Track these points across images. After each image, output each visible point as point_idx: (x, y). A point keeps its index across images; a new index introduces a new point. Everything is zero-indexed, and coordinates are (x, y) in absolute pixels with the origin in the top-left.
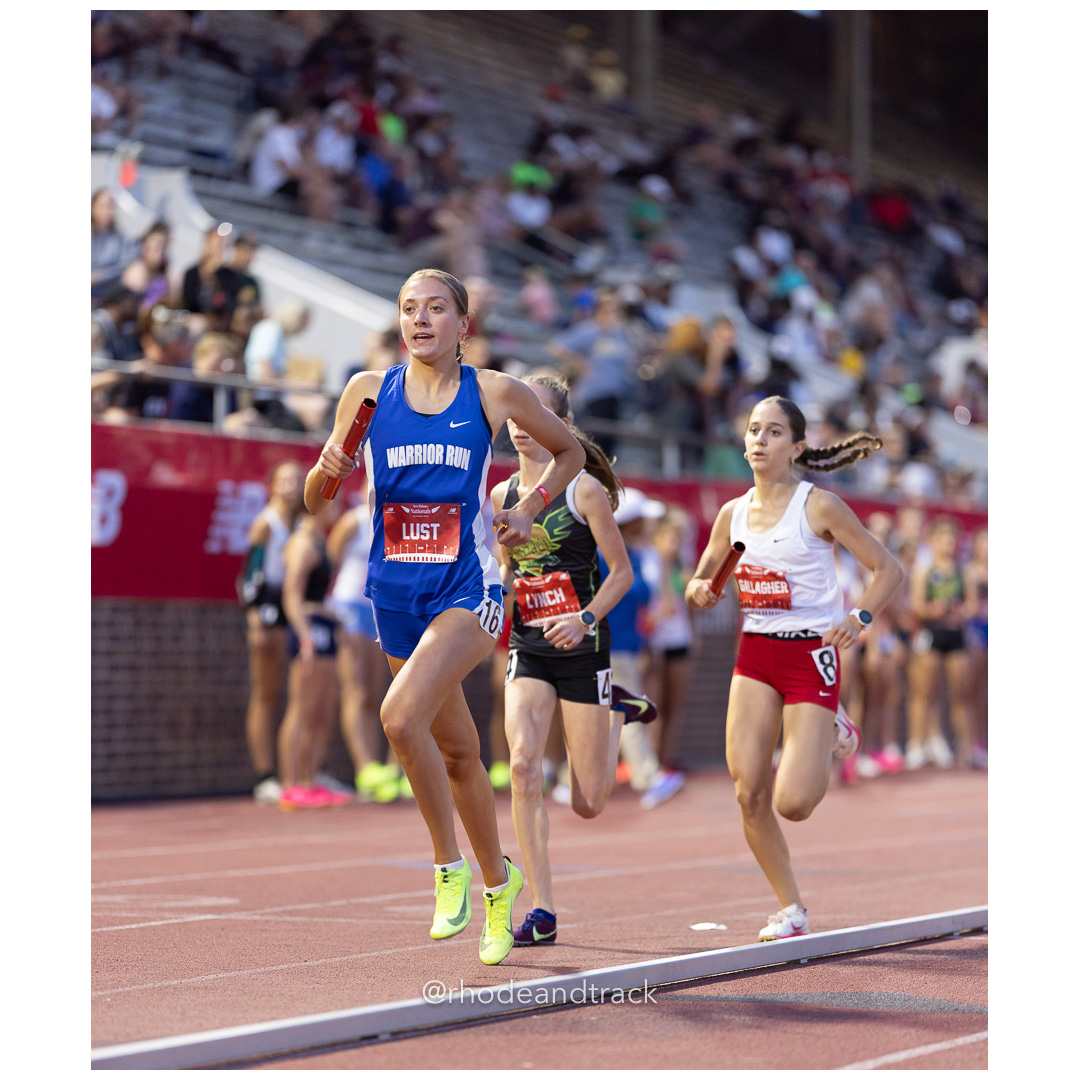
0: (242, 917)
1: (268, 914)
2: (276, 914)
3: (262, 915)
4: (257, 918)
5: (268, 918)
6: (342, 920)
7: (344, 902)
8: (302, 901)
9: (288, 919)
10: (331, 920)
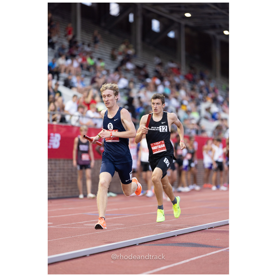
0: (53, 227)
1: (59, 226)
2: (60, 226)
3: (57, 226)
4: (56, 227)
5: (58, 227)
6: (74, 227)
7: (75, 223)
8: (66, 223)
9: (63, 227)
10: (72, 227)
